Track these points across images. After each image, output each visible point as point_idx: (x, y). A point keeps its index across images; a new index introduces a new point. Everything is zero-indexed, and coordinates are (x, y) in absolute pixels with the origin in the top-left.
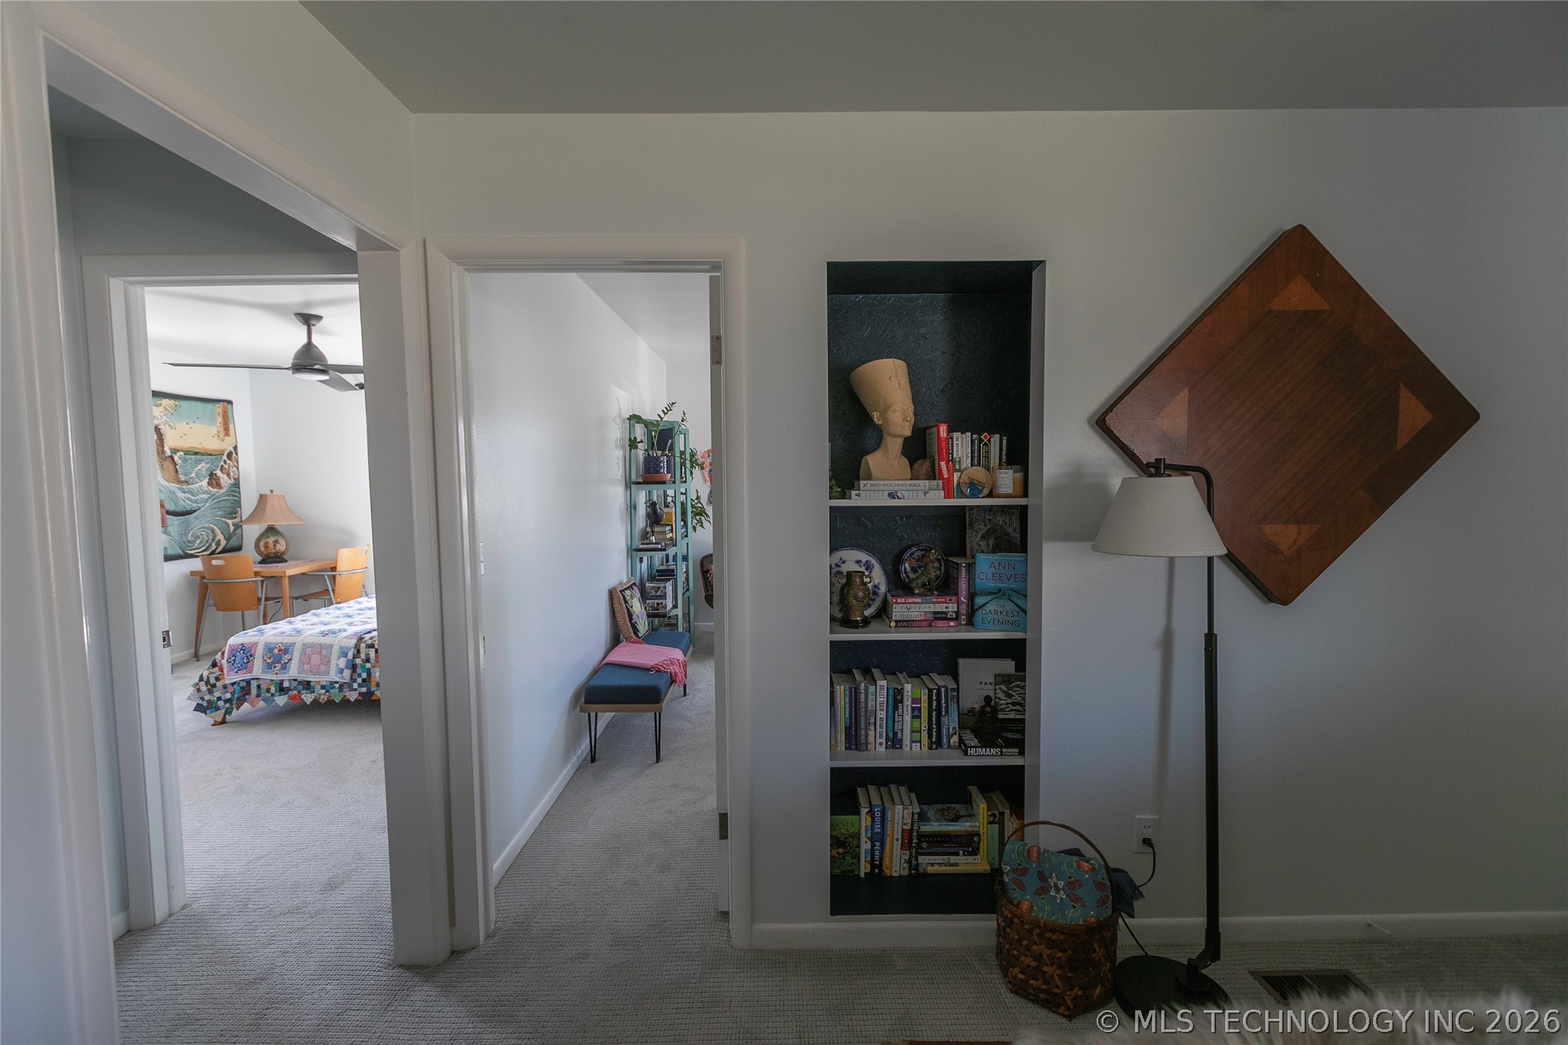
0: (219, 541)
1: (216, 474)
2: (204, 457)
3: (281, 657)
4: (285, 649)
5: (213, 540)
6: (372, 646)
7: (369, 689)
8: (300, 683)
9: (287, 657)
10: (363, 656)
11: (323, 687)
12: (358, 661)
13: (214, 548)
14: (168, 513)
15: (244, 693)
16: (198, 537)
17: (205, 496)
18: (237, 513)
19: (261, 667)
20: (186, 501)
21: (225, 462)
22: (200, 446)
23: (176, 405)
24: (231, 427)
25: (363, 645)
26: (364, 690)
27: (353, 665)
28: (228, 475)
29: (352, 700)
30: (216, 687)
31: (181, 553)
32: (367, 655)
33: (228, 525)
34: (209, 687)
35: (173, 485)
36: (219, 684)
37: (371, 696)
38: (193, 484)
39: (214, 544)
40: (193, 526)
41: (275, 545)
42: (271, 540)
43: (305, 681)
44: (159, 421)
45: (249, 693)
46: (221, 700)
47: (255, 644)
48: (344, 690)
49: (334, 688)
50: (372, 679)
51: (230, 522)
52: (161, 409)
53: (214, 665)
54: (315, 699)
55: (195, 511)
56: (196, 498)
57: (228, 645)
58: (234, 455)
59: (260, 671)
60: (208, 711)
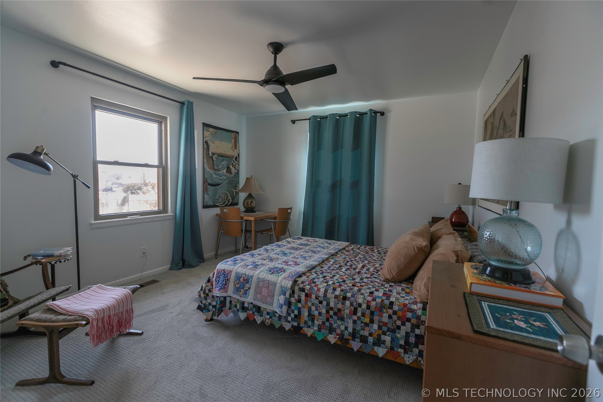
0: (229, 200)
1: (230, 167)
2: (225, 158)
3: (244, 285)
4: (247, 279)
5: (227, 199)
6: (303, 290)
7: (299, 324)
8: (255, 306)
9: (247, 285)
10: (296, 296)
11: (268, 313)
12: (293, 300)
13: (227, 203)
14: (209, 184)
15: (222, 305)
16: (221, 197)
17: (225, 177)
18: (237, 187)
19: (233, 289)
20: (217, 179)
21: (234, 161)
22: (224, 153)
23: (215, 132)
24: (238, 144)
25: (297, 288)
26: (295, 324)
27: (289, 301)
28: (235, 168)
29: (287, 329)
30: (208, 296)
31: (213, 204)
32: (299, 296)
33: (233, 192)
34: (205, 295)
35: (212, 171)
36: (210, 294)
37: (300, 330)
38: (220, 171)
39: (227, 201)
40: (219, 191)
41: (251, 204)
42: (250, 201)
43: (257, 306)
44: (208, 139)
45: (225, 306)
46: (211, 305)
47: (231, 272)
48: (282, 320)
49: (275, 316)
50: (302, 317)
51: (234, 191)
52: (209, 133)
53: (209, 281)
54: (262, 321)
55: (220, 184)
56: (221, 178)
57: (217, 268)
58: (238, 158)
59: (232, 292)
60: (204, 311)
